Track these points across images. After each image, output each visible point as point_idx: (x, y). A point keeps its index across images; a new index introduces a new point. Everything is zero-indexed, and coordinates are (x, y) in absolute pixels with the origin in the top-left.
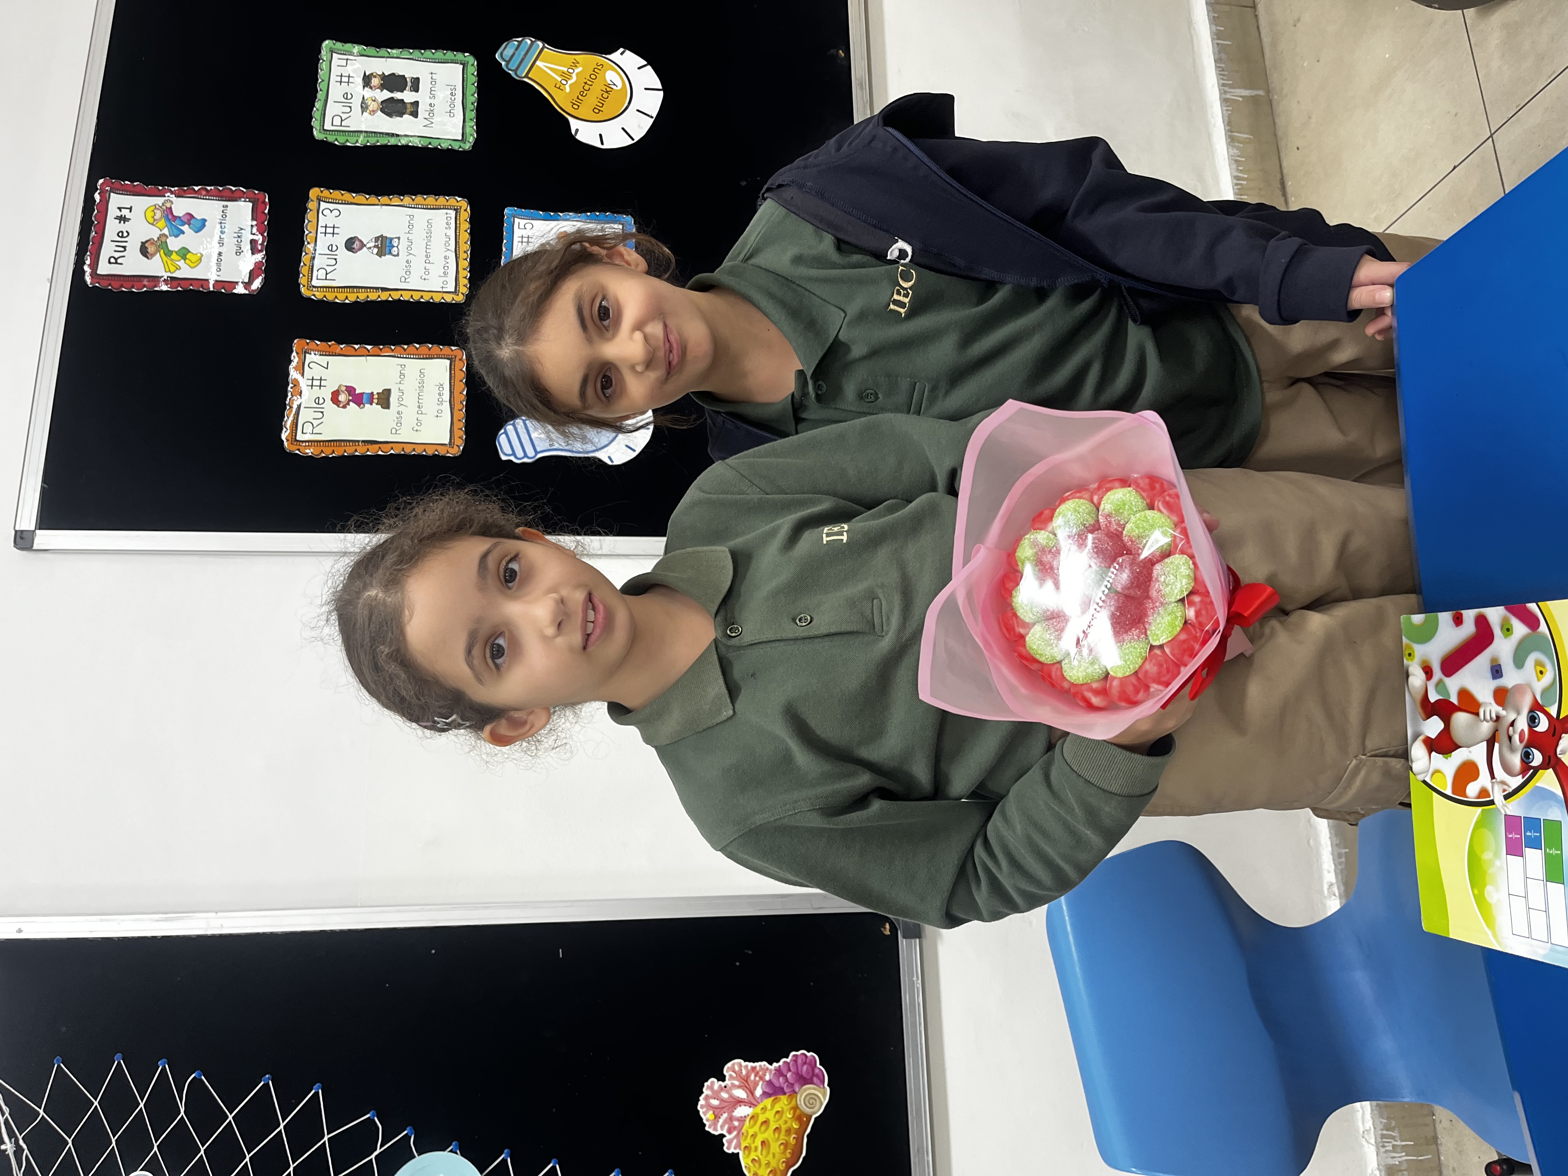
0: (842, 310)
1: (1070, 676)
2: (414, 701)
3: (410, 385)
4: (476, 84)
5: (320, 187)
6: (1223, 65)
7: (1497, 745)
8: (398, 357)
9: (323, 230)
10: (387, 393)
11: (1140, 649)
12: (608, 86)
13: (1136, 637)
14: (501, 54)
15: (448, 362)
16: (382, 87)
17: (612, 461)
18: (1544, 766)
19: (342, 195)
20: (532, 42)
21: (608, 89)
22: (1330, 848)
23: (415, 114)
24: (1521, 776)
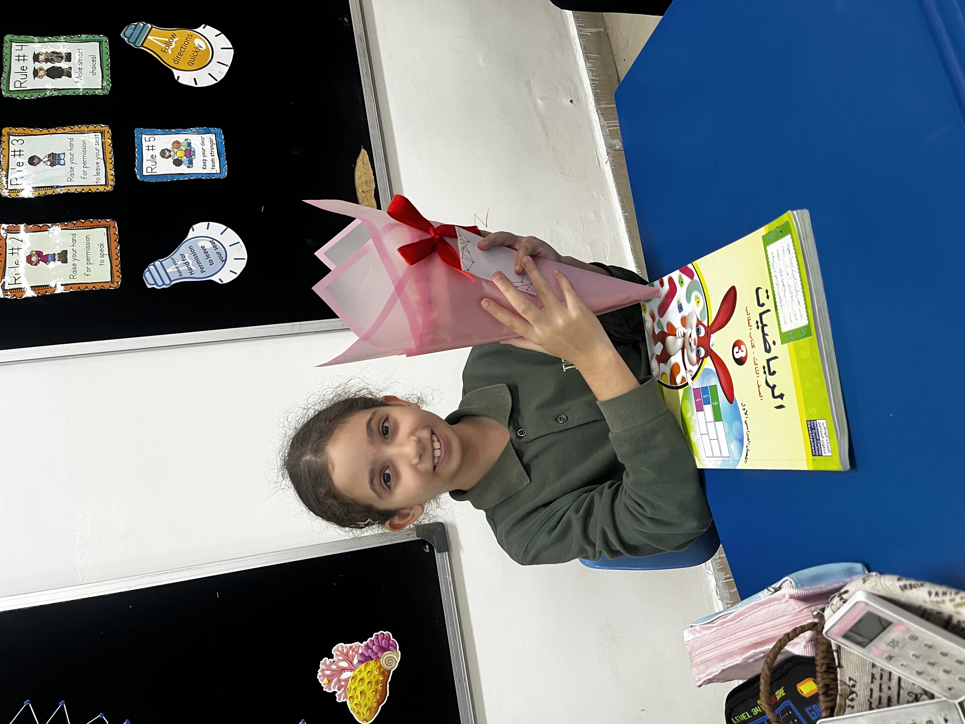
3: (81, 247)
4: (109, 54)
5: (8, 127)
7: (685, 350)
8: (70, 229)
9: (13, 153)
10: (65, 253)
12: (197, 48)
14: (124, 33)
15: (105, 229)
16: (47, 60)
17: (222, 282)
18: (706, 355)
19: (24, 130)
20: (144, 25)
21: (197, 50)
23: (69, 75)
24: (697, 364)
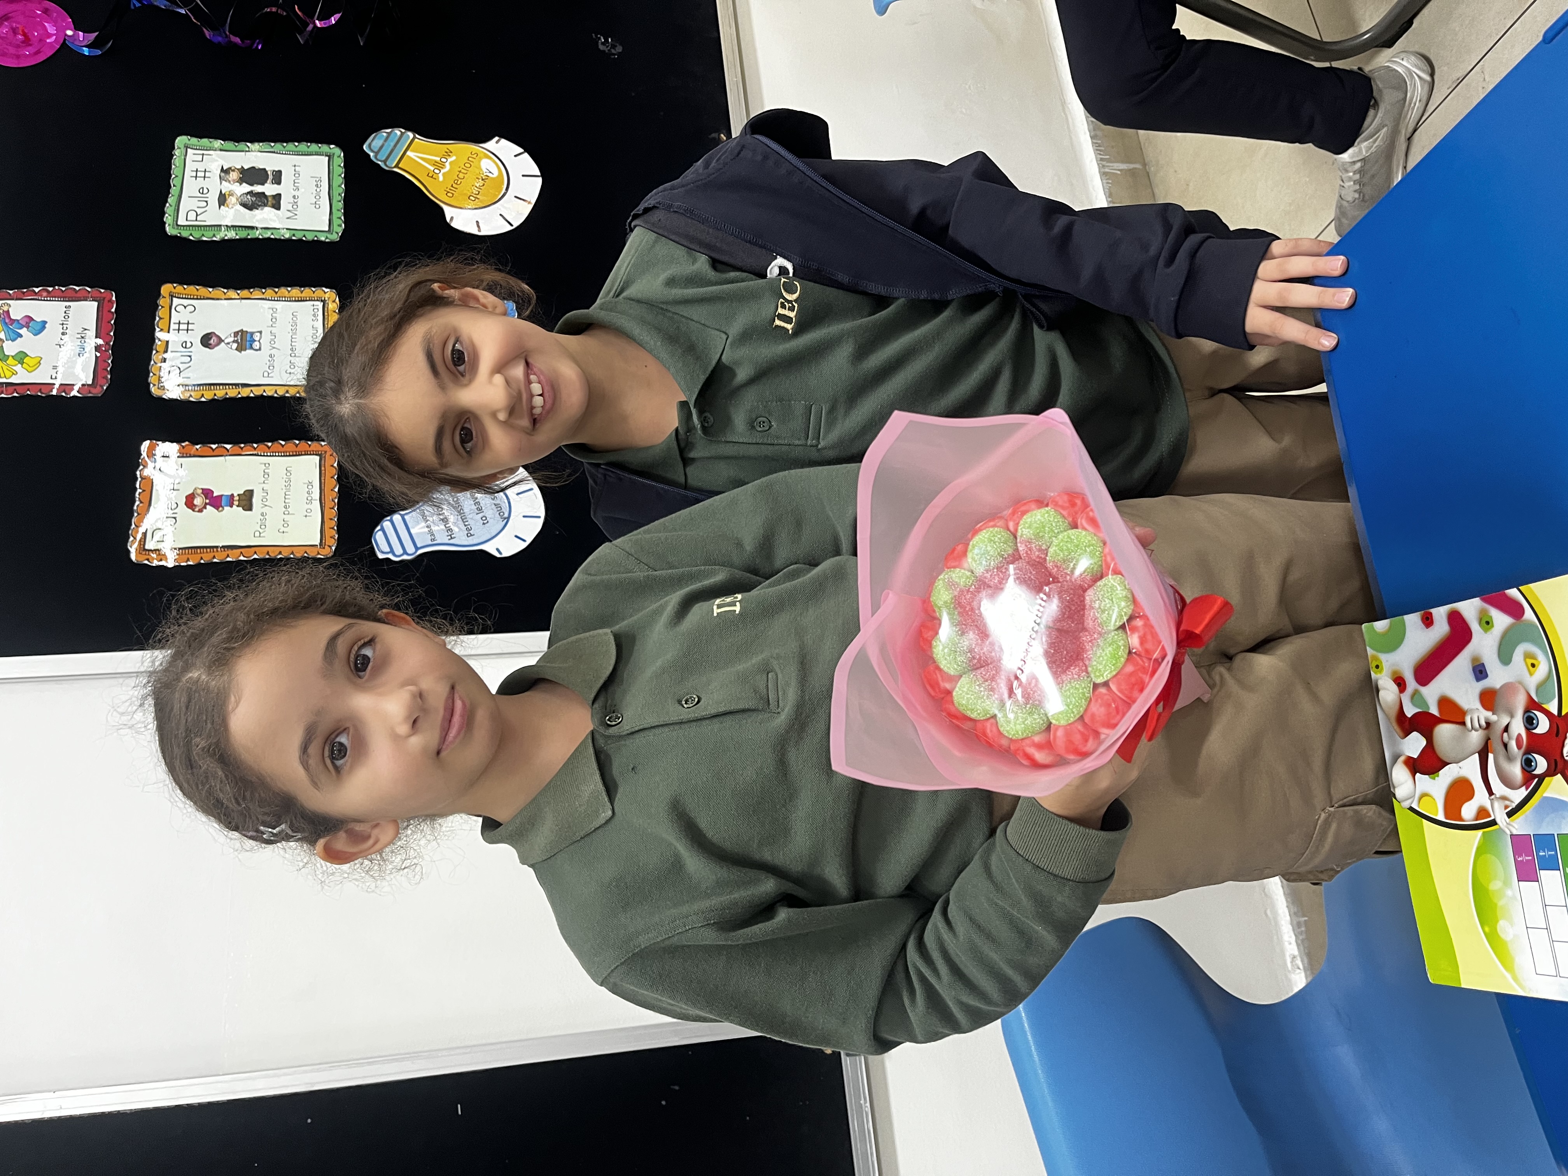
0: (723, 332)
1: (1008, 731)
2: (232, 805)
3: (276, 486)
4: (343, 176)
5: (172, 283)
6: (1100, 142)
7: (1491, 756)
8: (261, 455)
9: (176, 327)
10: (249, 494)
11: (1083, 689)
12: (484, 174)
13: (1076, 676)
14: (370, 145)
15: (318, 458)
16: (241, 181)
17: (500, 553)
18: (1551, 772)
19: (197, 290)
20: (402, 133)
21: (483, 177)
22: (1288, 918)
23: (277, 206)
24: (1524, 788)
